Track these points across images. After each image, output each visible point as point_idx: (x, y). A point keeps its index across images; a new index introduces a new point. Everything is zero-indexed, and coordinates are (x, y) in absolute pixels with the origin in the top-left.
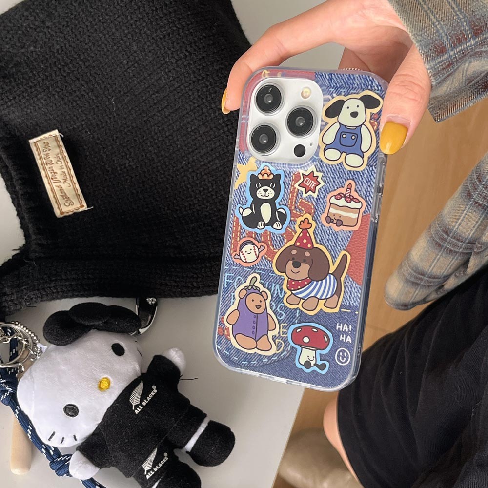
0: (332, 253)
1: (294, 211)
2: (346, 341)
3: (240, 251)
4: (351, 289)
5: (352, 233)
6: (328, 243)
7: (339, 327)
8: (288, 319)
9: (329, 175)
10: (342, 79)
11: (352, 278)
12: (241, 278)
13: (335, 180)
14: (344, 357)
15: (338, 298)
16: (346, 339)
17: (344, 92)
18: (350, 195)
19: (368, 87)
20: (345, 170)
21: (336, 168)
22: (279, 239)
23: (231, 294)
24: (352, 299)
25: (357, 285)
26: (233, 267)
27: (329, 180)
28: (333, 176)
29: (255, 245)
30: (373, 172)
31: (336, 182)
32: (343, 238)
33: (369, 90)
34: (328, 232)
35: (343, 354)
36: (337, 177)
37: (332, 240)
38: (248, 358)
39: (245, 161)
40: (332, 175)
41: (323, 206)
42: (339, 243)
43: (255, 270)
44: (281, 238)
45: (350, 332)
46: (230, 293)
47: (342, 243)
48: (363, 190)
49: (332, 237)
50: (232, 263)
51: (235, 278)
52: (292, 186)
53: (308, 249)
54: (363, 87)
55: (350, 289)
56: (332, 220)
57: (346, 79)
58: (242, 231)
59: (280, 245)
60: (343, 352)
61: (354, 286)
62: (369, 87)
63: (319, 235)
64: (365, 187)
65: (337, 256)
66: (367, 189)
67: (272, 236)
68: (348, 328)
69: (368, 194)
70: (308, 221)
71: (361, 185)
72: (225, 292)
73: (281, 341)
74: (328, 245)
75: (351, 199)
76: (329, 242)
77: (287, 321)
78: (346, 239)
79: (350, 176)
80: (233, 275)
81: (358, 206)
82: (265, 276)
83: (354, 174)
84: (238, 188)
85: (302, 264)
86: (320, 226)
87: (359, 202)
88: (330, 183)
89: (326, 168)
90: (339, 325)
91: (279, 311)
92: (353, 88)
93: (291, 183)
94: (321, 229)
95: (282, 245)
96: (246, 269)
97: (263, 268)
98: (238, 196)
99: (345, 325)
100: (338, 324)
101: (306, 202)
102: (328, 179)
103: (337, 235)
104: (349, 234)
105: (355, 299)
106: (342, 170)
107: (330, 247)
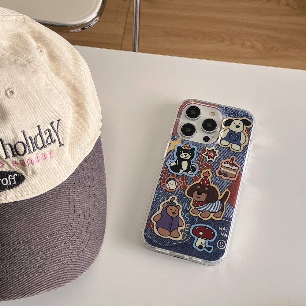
10: (232, 110)
18: (233, 163)
26: (161, 191)
29: (176, 180)
43: (174, 194)
44: (192, 179)
50: (161, 189)
64: (240, 160)
69: (242, 164)
70: (208, 172)
75: (233, 165)
81: (237, 168)
82: (180, 198)
87: (237, 167)
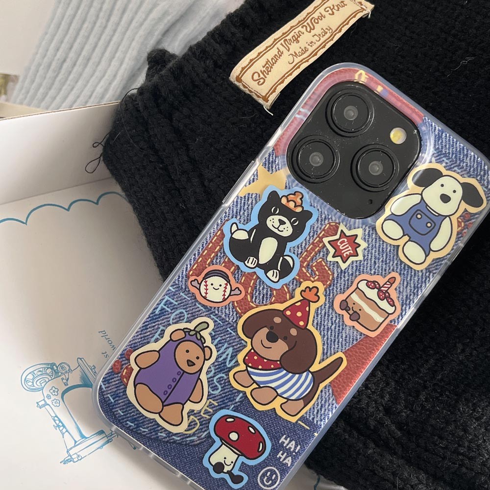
0: (325, 347)
1: (303, 269)
2: (284, 462)
3: (204, 279)
4: (325, 403)
5: (363, 337)
6: (326, 332)
7: (284, 441)
8: (223, 397)
9: (373, 251)
11: (333, 390)
12: (185, 313)
13: (377, 261)
14: (271, 480)
15: (303, 406)
16: (284, 459)
17: (447, 163)
19: (477, 176)
20: (395, 257)
21: (387, 249)
22: (265, 291)
23: (160, 326)
24: (319, 416)
25: (334, 402)
27: (370, 257)
28: (378, 256)
30: (428, 279)
31: (377, 265)
32: (348, 337)
33: (477, 180)
34: (334, 319)
35: (271, 475)
36: (381, 259)
37: (333, 331)
38: (139, 420)
39: (274, 168)
40: (377, 254)
41: (345, 284)
42: (341, 340)
45: (294, 454)
46: (158, 325)
47: (344, 342)
48: (405, 294)
49: (335, 328)
51: (176, 308)
52: (318, 236)
53: (298, 327)
54: (471, 173)
55: (323, 402)
56: (348, 308)
57: (456, 150)
58: (219, 254)
59: (263, 300)
60: (273, 472)
61: (331, 401)
62: (478, 178)
63: (320, 316)
65: (329, 354)
66: (410, 295)
67: (258, 283)
68: (296, 447)
71: (405, 286)
72: (153, 319)
73: (198, 422)
74: (324, 335)
76: (328, 332)
77: (220, 400)
78: (351, 339)
79: (397, 268)
80: (177, 303)
83: (404, 268)
84: (245, 197)
85: (279, 340)
86: (327, 307)
88: (369, 261)
89: (374, 241)
90: (286, 439)
91: (215, 381)
92: (459, 165)
93: (319, 232)
94: (327, 311)
95: (264, 302)
96: (199, 306)
97: (223, 316)
98: (239, 206)
99: (293, 442)
100: (285, 436)
101: (326, 267)
102: (370, 255)
103: (343, 329)
104: (359, 337)
105: (322, 418)
106: (392, 256)
107: (325, 338)
